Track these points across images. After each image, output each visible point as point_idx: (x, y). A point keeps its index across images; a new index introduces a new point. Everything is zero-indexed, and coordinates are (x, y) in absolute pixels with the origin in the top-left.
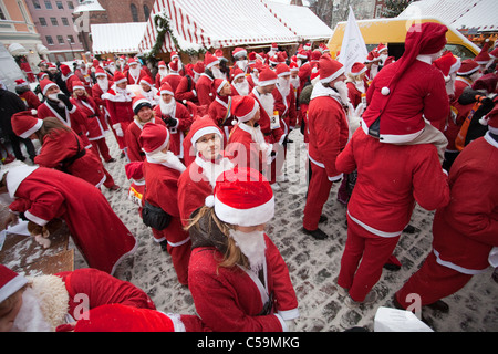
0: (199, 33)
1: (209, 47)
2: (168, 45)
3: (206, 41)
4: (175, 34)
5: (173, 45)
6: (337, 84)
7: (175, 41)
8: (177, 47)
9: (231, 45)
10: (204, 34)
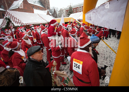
0: (20, 22)
1: (23, 25)
2: (11, 25)
3: (22, 24)
4: (13, 22)
5: (12, 25)
6: (45, 31)
7: (13, 24)
8: (14, 25)
9: (29, 24)
10: (21, 22)
